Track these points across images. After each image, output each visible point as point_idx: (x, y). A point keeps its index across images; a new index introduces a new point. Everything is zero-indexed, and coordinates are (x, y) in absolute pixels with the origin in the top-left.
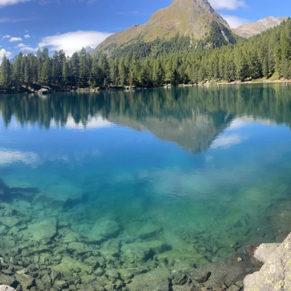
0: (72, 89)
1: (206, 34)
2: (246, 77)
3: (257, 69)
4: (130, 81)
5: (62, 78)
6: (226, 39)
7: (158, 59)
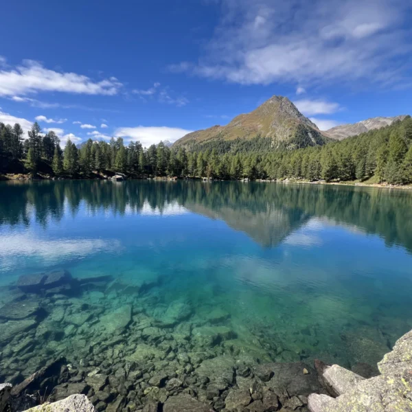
0: (149, 177)
1: (290, 136)
2: (333, 178)
3: (348, 171)
4: (208, 172)
5: (138, 166)
6: (313, 140)
7: (237, 156)
